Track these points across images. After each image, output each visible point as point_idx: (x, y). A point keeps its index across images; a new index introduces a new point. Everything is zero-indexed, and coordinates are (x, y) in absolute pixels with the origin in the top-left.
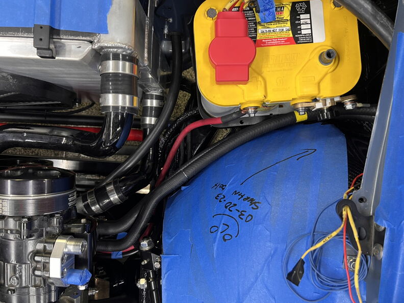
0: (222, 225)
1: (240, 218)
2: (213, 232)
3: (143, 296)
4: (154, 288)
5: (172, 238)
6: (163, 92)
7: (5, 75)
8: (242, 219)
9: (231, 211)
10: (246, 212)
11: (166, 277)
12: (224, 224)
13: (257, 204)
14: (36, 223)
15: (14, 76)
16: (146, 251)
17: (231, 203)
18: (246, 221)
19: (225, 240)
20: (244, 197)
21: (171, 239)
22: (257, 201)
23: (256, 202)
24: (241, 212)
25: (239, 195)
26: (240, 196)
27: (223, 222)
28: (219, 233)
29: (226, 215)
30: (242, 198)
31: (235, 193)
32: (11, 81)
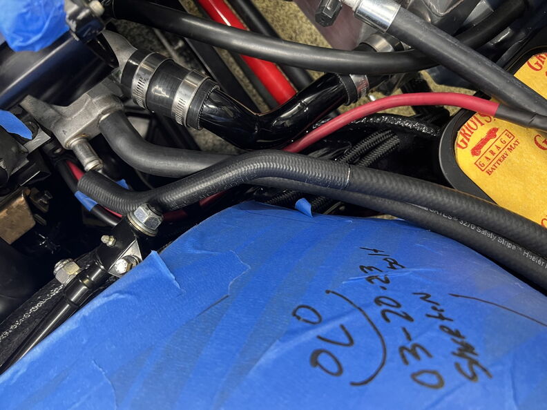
0: (336, 324)
1: (403, 357)
2: (299, 318)
3: (49, 293)
4: (76, 300)
5: (200, 249)
8: (406, 362)
9: (387, 320)
10: (429, 355)
11: (111, 298)
12: (342, 327)
13: (476, 369)
16: (133, 228)
17: (399, 306)
18: (414, 376)
19: (314, 361)
20: (445, 323)
21: (197, 249)
22: (482, 362)
23: (476, 363)
24: (415, 346)
25: (434, 308)
26: (436, 314)
27: (345, 320)
28: (312, 334)
29: (365, 315)
30: (440, 322)
31: (426, 297)
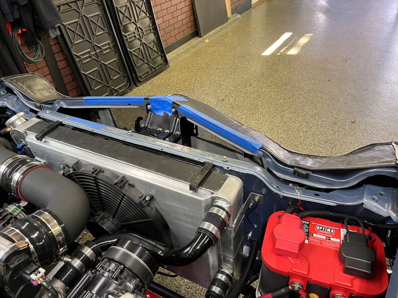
6: (233, 274)
7: (153, 206)
14: (125, 274)
15: (157, 210)
32: (153, 211)
